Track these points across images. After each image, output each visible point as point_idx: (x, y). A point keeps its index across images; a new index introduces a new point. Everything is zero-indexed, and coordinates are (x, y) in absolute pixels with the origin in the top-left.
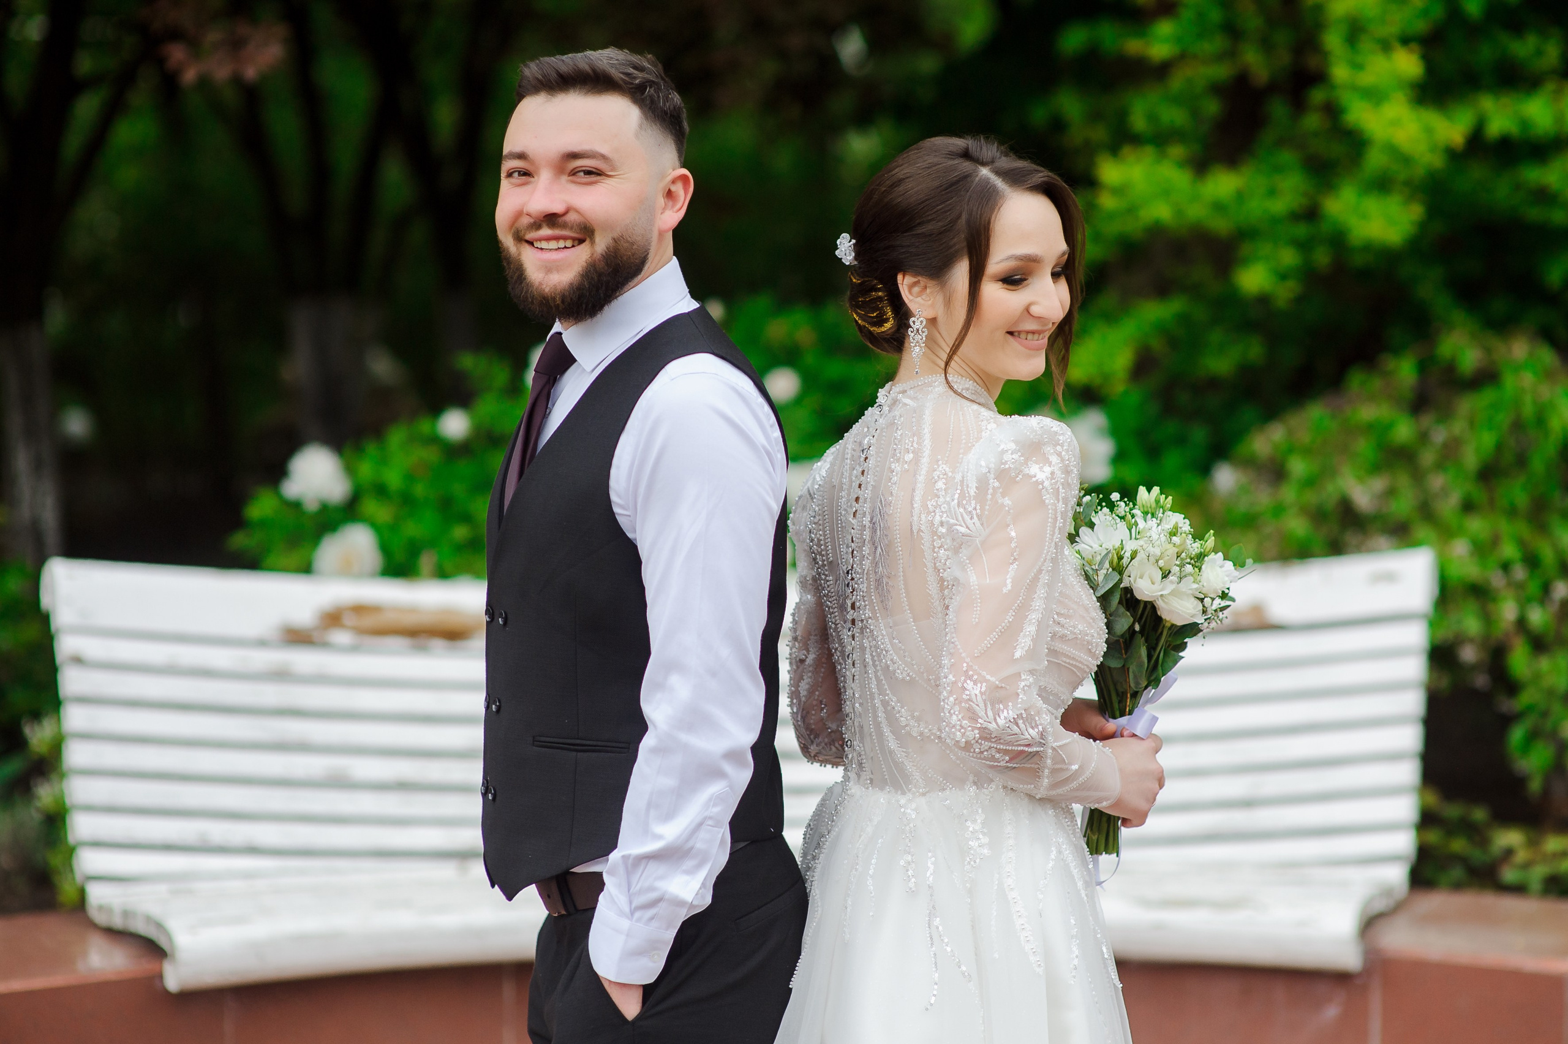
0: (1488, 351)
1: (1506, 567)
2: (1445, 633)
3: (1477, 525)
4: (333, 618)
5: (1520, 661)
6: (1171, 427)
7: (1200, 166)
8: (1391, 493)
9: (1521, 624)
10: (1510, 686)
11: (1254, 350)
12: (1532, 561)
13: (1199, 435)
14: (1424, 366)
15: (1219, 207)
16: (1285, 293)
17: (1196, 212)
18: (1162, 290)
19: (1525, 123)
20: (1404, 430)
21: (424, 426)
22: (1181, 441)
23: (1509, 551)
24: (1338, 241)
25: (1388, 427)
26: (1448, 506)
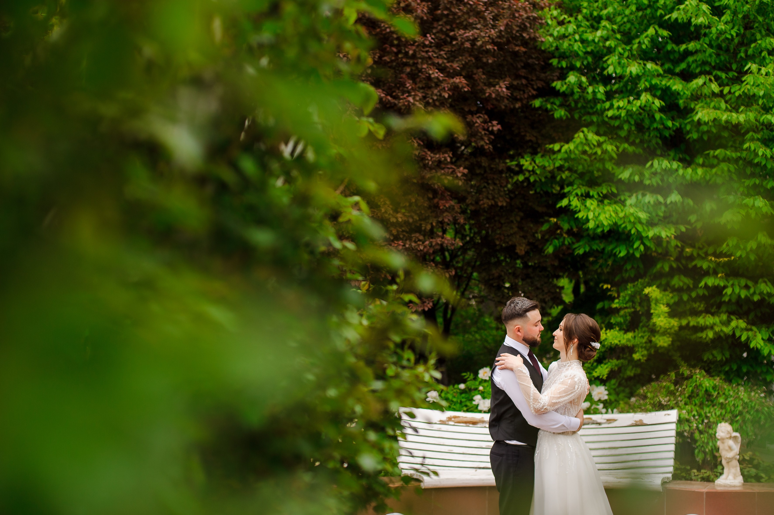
0: (691, 371)
1: (694, 416)
2: (680, 429)
3: (688, 407)
4: (450, 419)
5: (697, 435)
6: (621, 388)
7: (626, 331)
8: (669, 400)
9: (697, 428)
10: (696, 441)
11: (639, 371)
12: (700, 415)
13: (627, 390)
14: (677, 374)
15: (629, 340)
16: (643, 359)
17: (624, 342)
18: (618, 358)
19: (698, 323)
20: (672, 388)
21: (456, 386)
22: (623, 391)
23: (695, 413)
24: (655, 346)
25: (668, 388)
26: (681, 404)
